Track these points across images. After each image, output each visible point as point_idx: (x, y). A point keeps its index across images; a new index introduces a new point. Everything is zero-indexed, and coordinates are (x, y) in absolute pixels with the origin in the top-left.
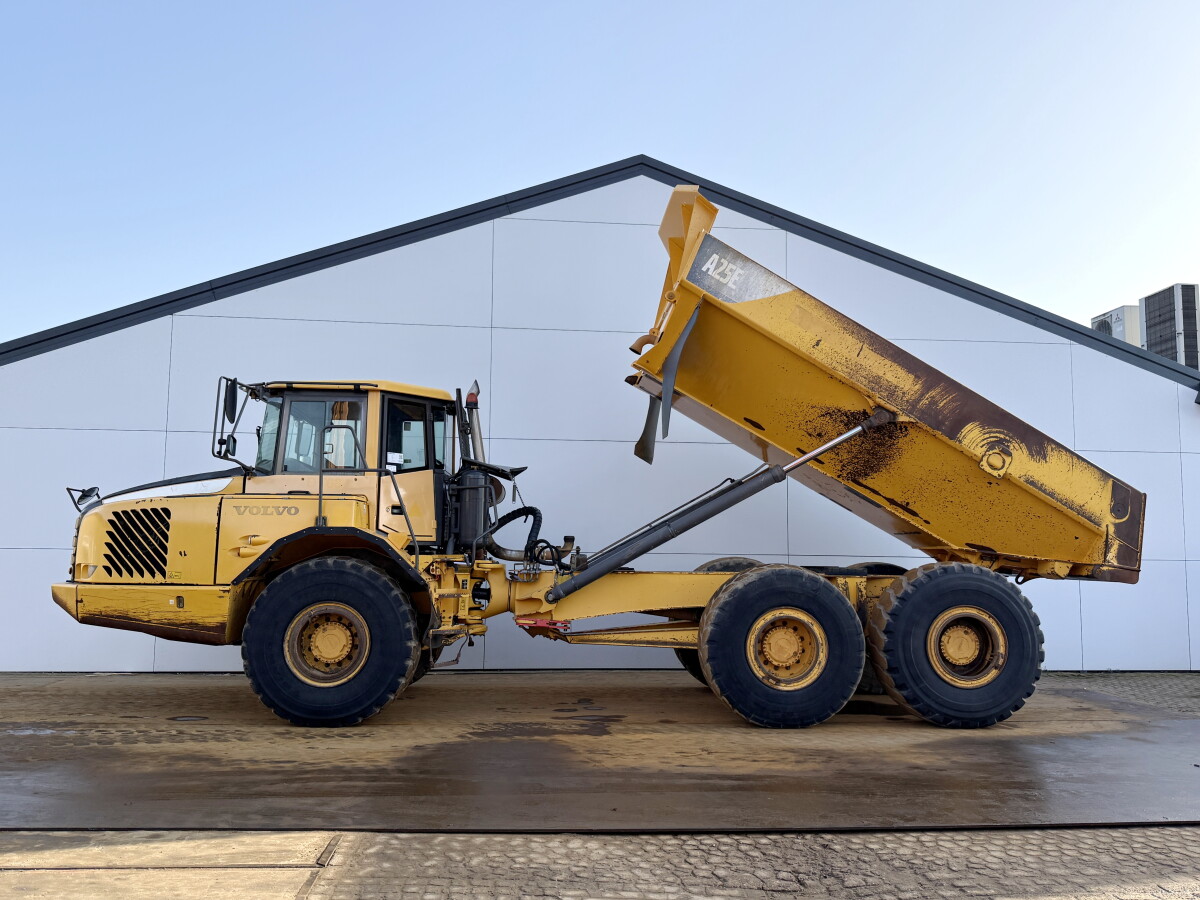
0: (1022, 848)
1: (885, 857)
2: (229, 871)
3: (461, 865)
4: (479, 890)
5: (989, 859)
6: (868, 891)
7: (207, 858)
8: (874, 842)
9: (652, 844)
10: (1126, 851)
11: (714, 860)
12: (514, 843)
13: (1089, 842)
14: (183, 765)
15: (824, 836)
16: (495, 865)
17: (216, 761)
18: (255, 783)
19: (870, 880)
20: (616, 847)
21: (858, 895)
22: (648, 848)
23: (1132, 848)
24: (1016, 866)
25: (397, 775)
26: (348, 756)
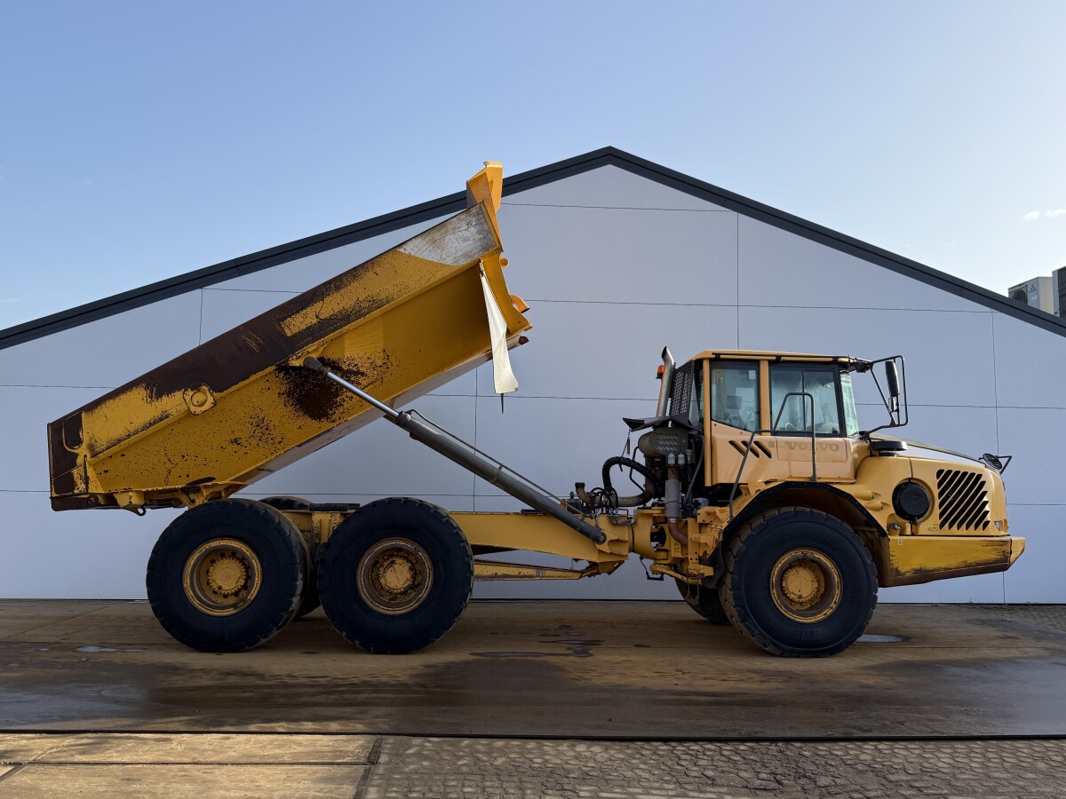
0: (967, 756)
1: (849, 762)
2: (296, 767)
3: (488, 764)
4: (508, 785)
5: (940, 764)
6: (837, 790)
7: (275, 756)
8: (838, 749)
9: (647, 750)
10: (1059, 759)
11: (702, 763)
12: (529, 747)
13: (1026, 751)
14: (232, 680)
15: (793, 744)
16: (517, 764)
17: (261, 676)
18: (299, 695)
19: (838, 781)
20: (616, 752)
21: (829, 793)
22: (644, 752)
24: (964, 770)
25: (417, 689)
26: (372, 672)
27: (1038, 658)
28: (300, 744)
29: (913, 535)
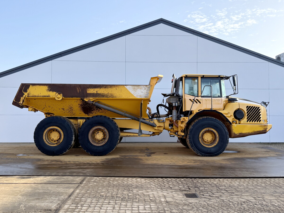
0: (244, 182)
1: (210, 184)
2: (60, 184)
3: (112, 184)
4: (115, 189)
5: (235, 184)
6: (204, 191)
7: (56, 182)
8: (208, 180)
9: (156, 180)
10: (269, 183)
11: (170, 183)
12: (125, 179)
13: (260, 181)
14: (54, 163)
15: (197, 179)
16: (119, 184)
17: (61, 162)
18: (69, 166)
19: (206, 189)
20: (148, 180)
21: (202, 192)
22: (155, 181)
23: (271, 183)
24: (241, 186)
25: (101, 165)
26: (91, 160)
27: (273, 157)
28: (64, 179)
29: (239, 124)
